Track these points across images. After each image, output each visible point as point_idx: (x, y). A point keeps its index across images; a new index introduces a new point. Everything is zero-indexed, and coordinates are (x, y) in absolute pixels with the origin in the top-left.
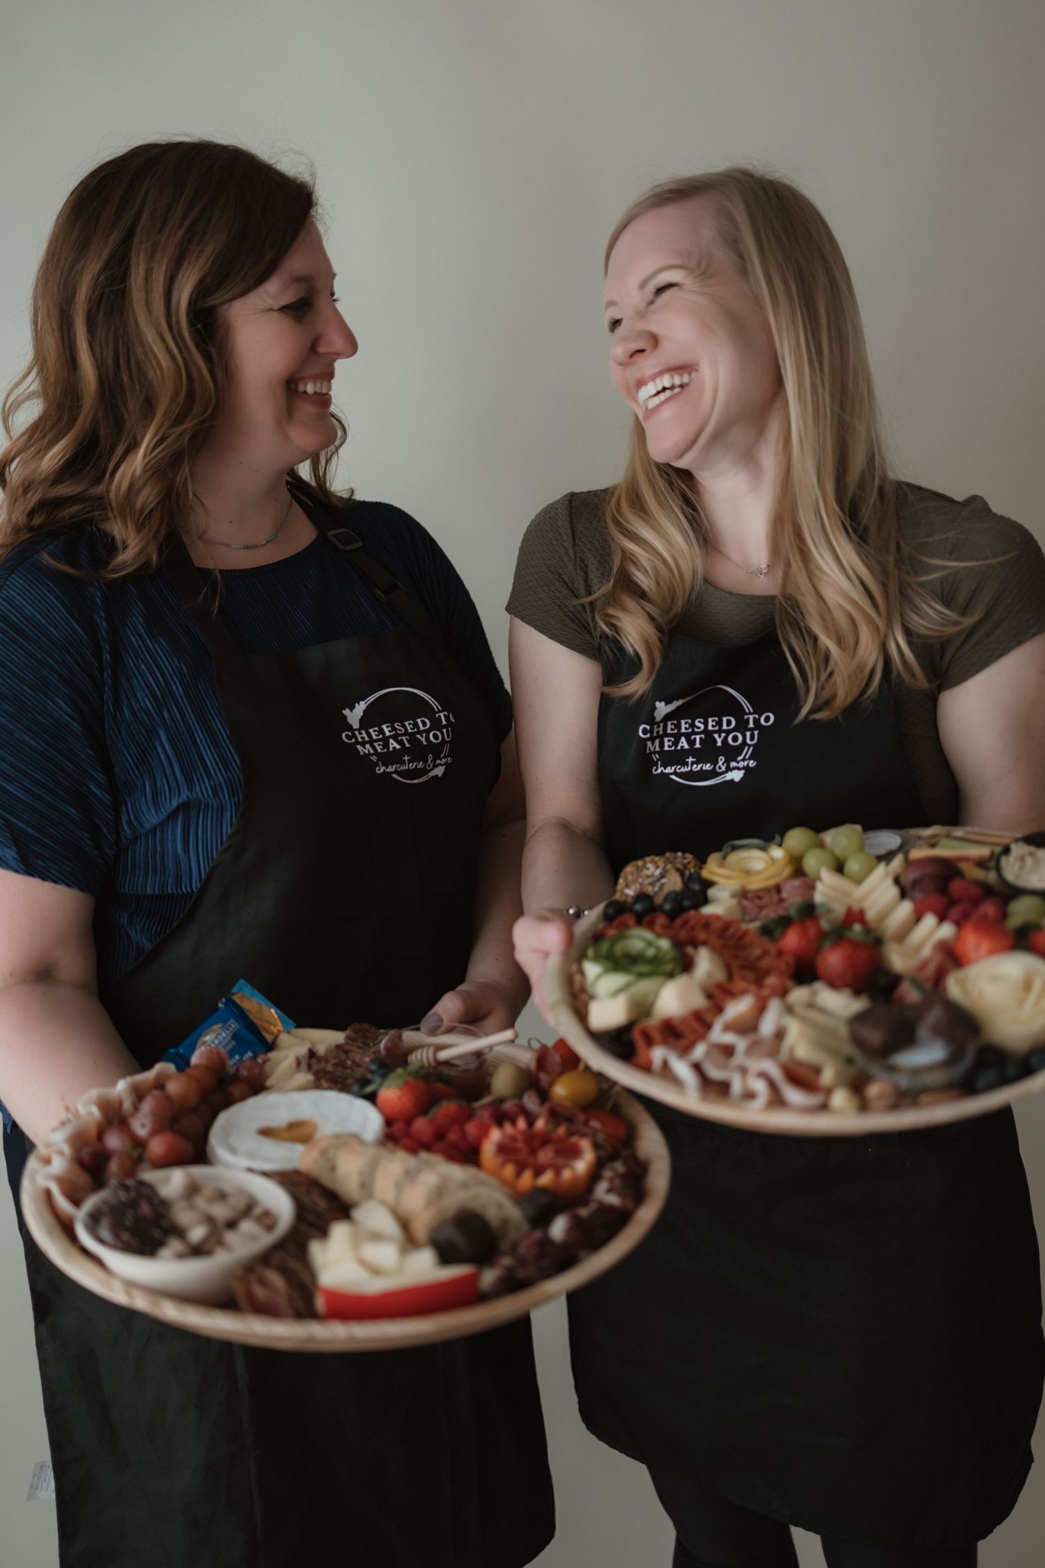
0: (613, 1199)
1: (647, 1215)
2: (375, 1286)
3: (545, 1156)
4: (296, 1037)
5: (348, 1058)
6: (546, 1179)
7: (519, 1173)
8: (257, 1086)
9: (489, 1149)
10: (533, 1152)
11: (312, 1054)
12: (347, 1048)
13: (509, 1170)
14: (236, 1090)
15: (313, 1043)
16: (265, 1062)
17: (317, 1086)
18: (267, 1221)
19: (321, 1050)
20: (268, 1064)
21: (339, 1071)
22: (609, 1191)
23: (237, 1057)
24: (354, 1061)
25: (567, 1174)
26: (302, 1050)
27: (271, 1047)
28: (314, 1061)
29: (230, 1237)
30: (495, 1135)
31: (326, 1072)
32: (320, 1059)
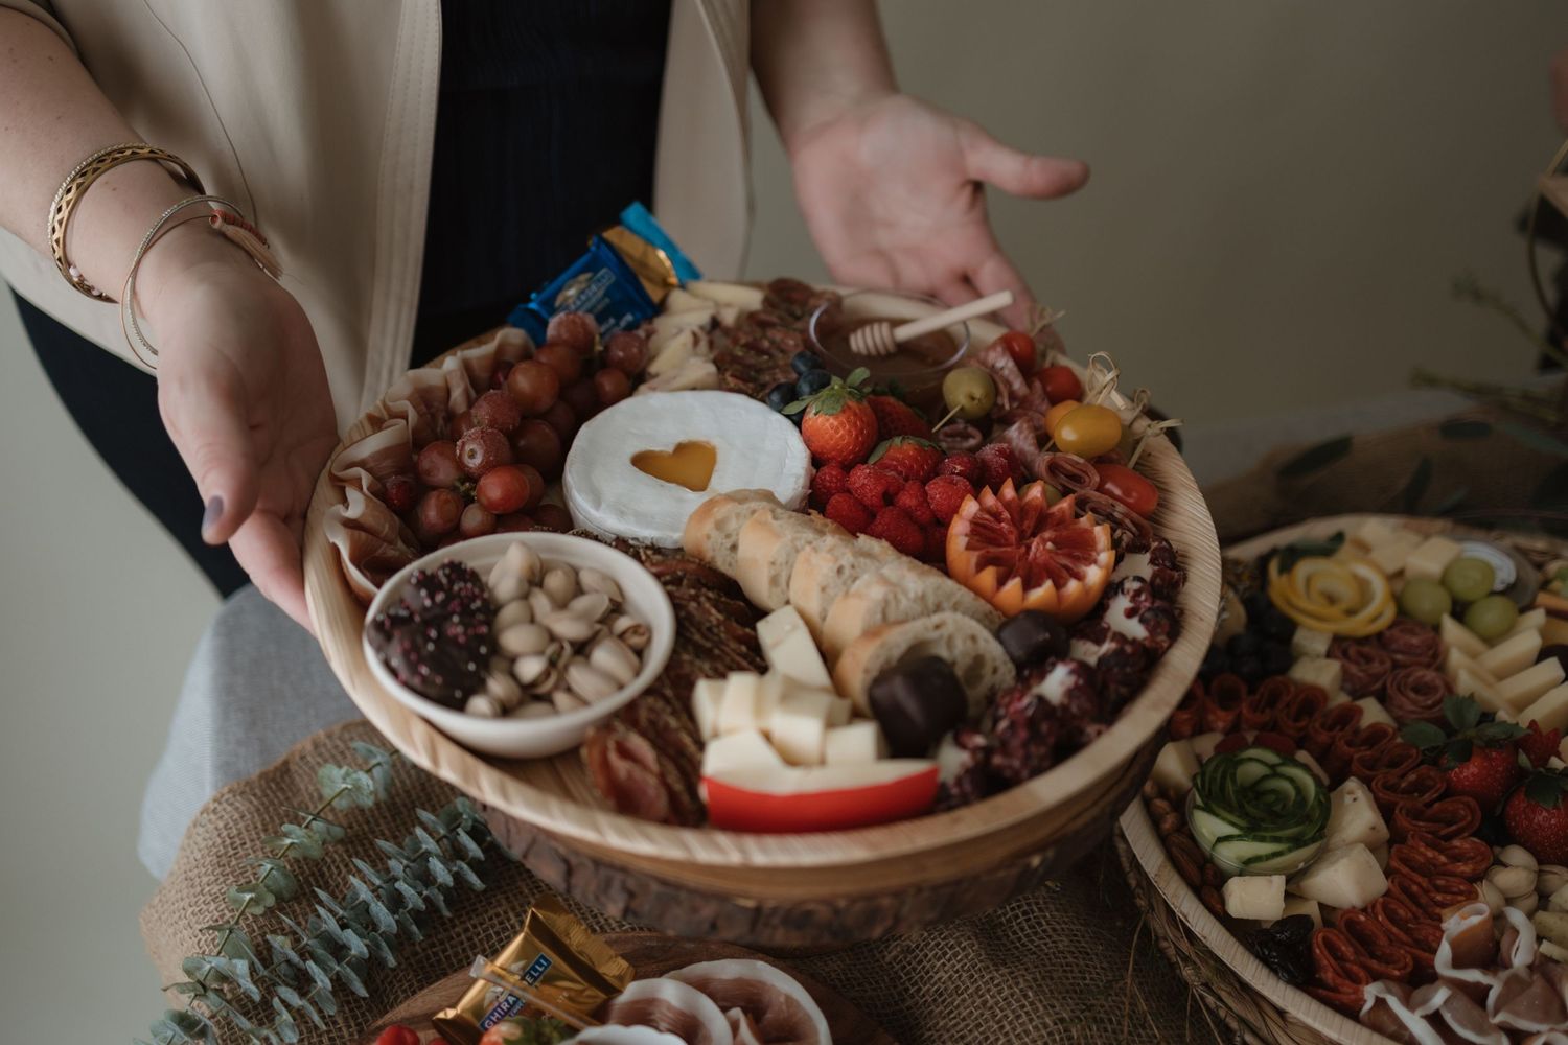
0: (1136, 629)
1: (1185, 659)
2: (788, 783)
3: (1040, 547)
4: (695, 295)
5: (764, 336)
6: (1042, 593)
7: (1001, 582)
8: (635, 378)
9: (958, 533)
10: (1024, 538)
11: (715, 323)
12: (764, 317)
13: (988, 577)
14: (608, 384)
15: (717, 304)
16: (649, 335)
17: (721, 386)
18: (636, 640)
19: (729, 317)
20: (654, 338)
21: (752, 359)
22: (1130, 614)
23: (612, 321)
24: (772, 342)
25: (1073, 586)
26: (701, 318)
27: (660, 308)
28: (717, 334)
29: (578, 676)
30: (970, 507)
31: (735, 360)
32: (727, 332)
